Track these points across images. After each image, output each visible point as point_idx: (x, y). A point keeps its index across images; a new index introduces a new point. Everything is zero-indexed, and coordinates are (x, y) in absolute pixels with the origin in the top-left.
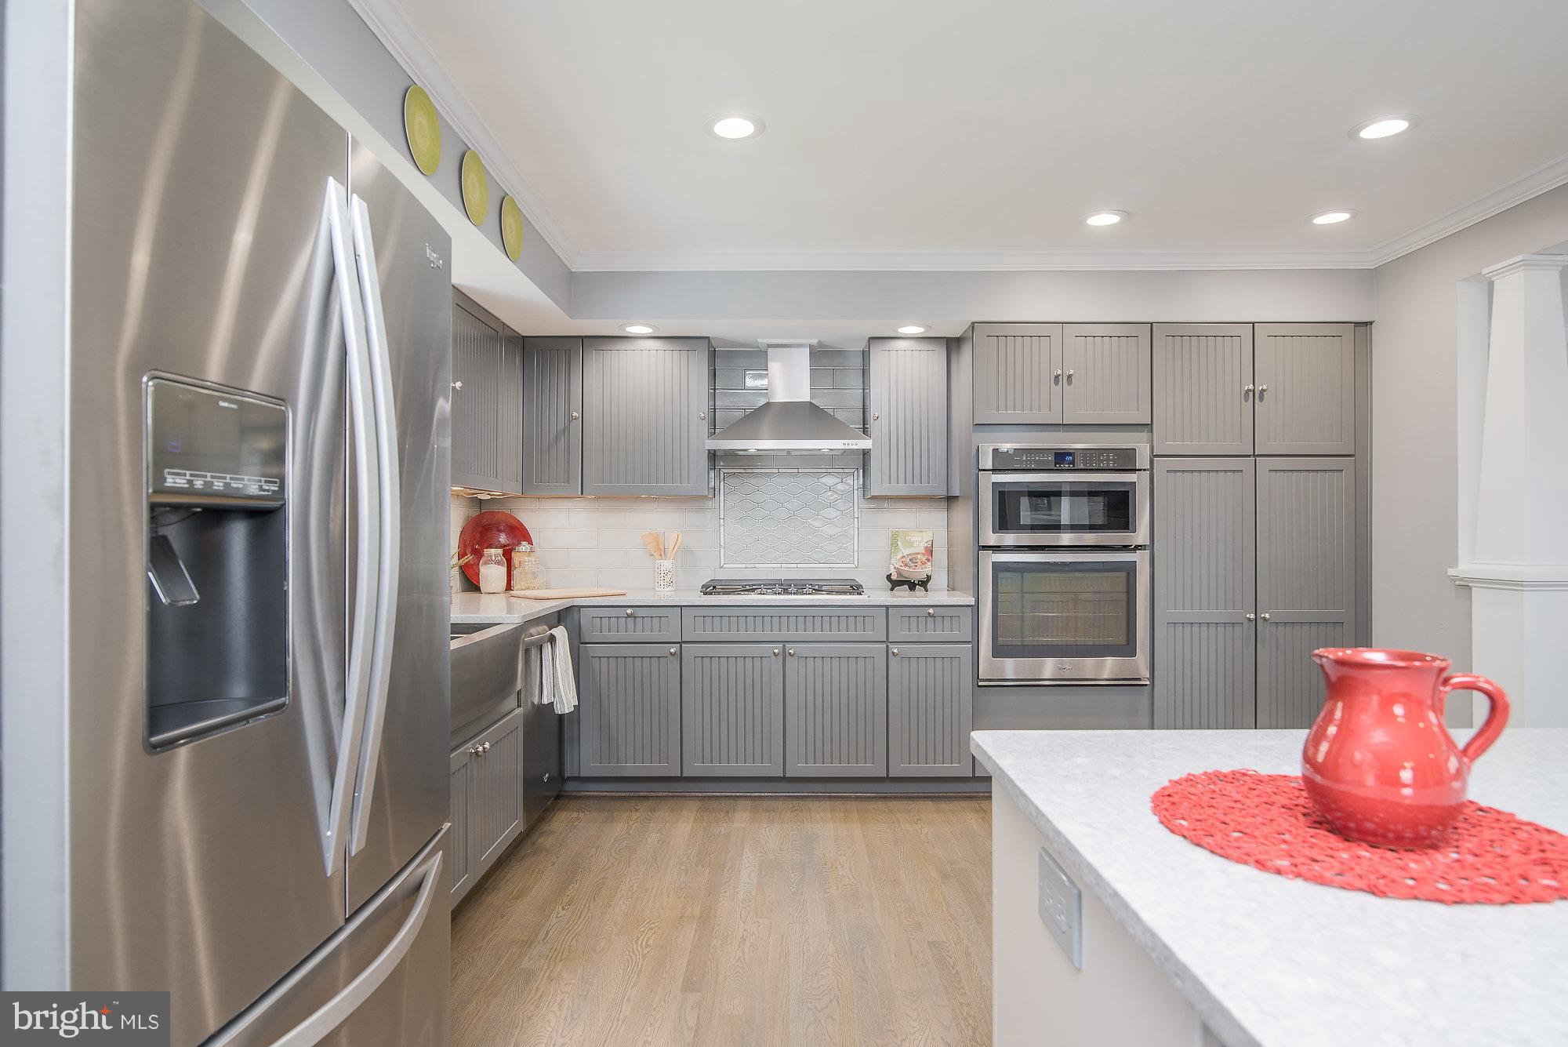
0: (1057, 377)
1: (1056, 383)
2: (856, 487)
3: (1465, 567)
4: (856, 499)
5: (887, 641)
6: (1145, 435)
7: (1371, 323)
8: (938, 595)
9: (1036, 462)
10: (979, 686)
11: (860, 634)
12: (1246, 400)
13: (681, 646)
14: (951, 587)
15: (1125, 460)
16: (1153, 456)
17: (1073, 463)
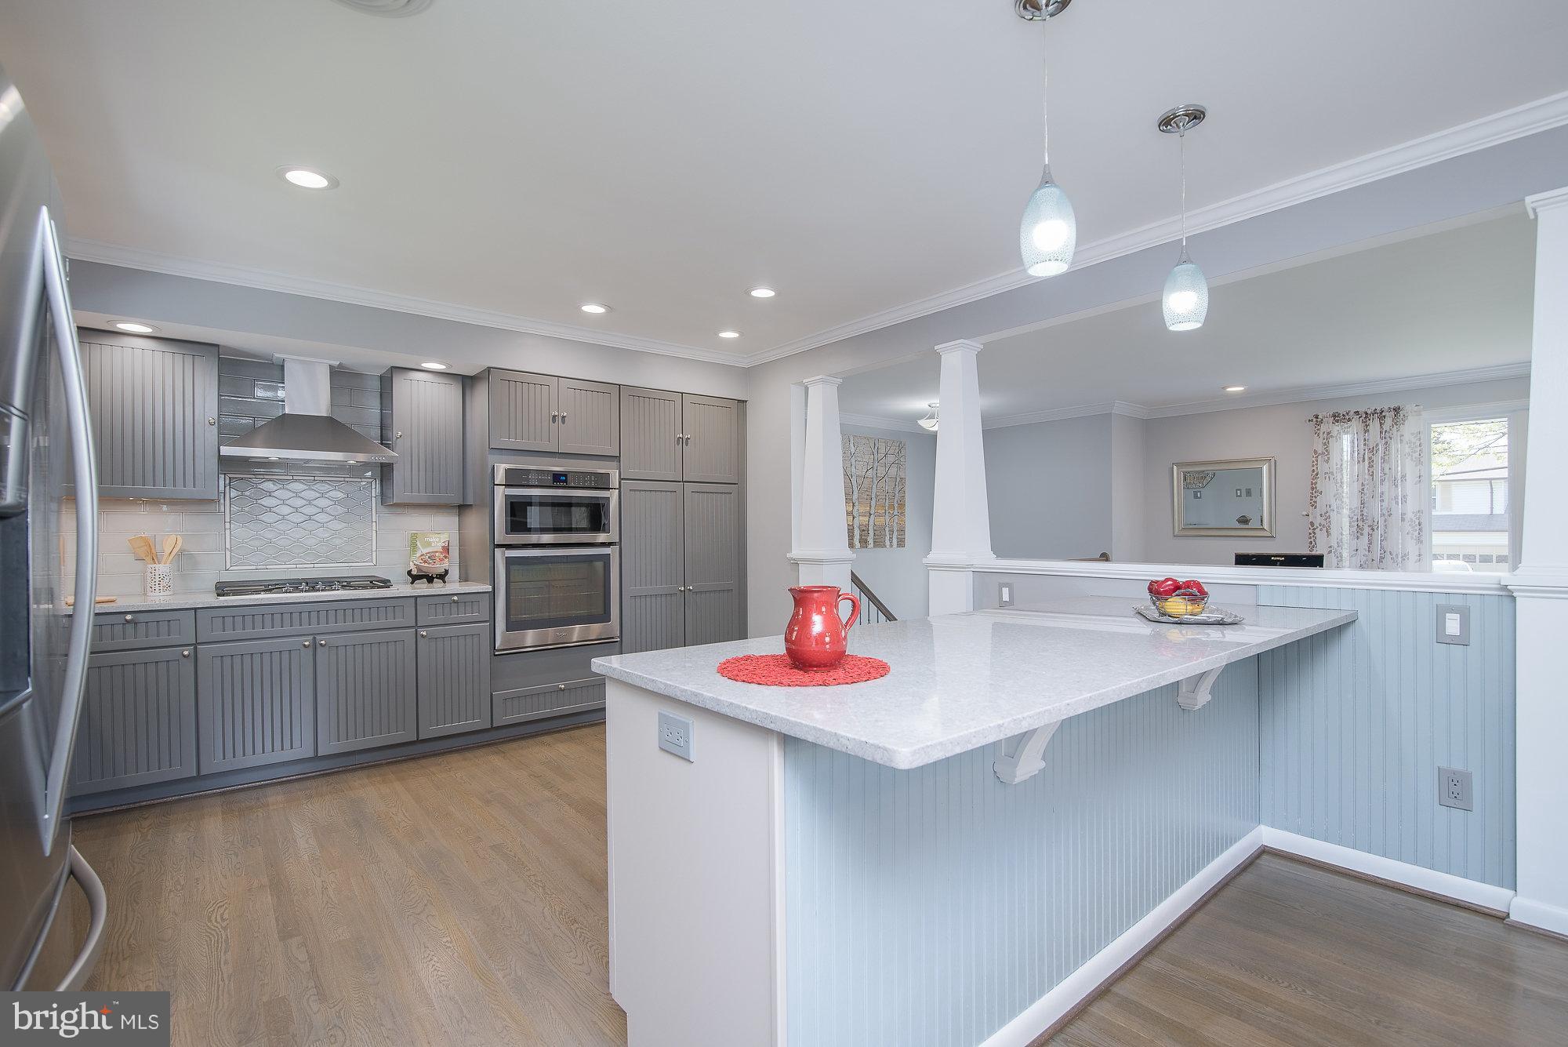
0: (554, 417)
1: (554, 422)
2: (374, 495)
3: (796, 553)
4: (374, 505)
5: (416, 626)
6: (615, 464)
7: (746, 401)
8: (453, 586)
9: (538, 480)
10: (495, 655)
11: (391, 622)
12: (678, 444)
13: (196, 648)
14: (464, 578)
15: (602, 482)
16: (621, 479)
17: (566, 481)
